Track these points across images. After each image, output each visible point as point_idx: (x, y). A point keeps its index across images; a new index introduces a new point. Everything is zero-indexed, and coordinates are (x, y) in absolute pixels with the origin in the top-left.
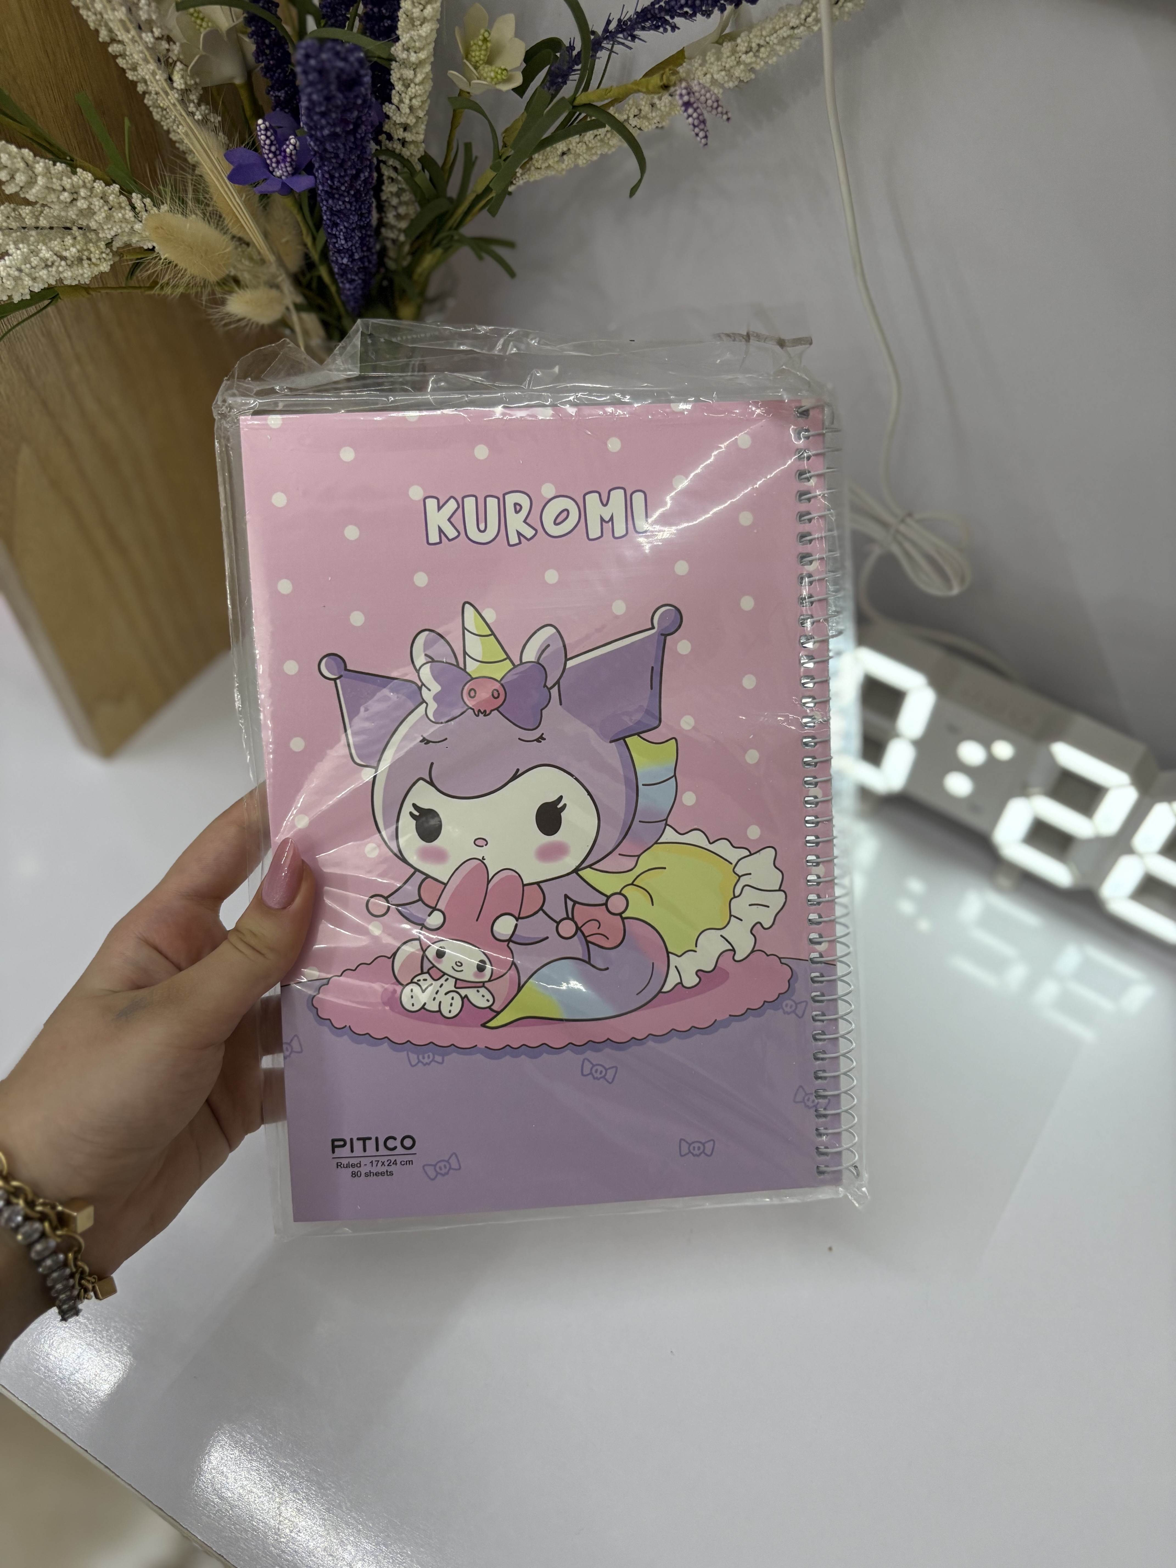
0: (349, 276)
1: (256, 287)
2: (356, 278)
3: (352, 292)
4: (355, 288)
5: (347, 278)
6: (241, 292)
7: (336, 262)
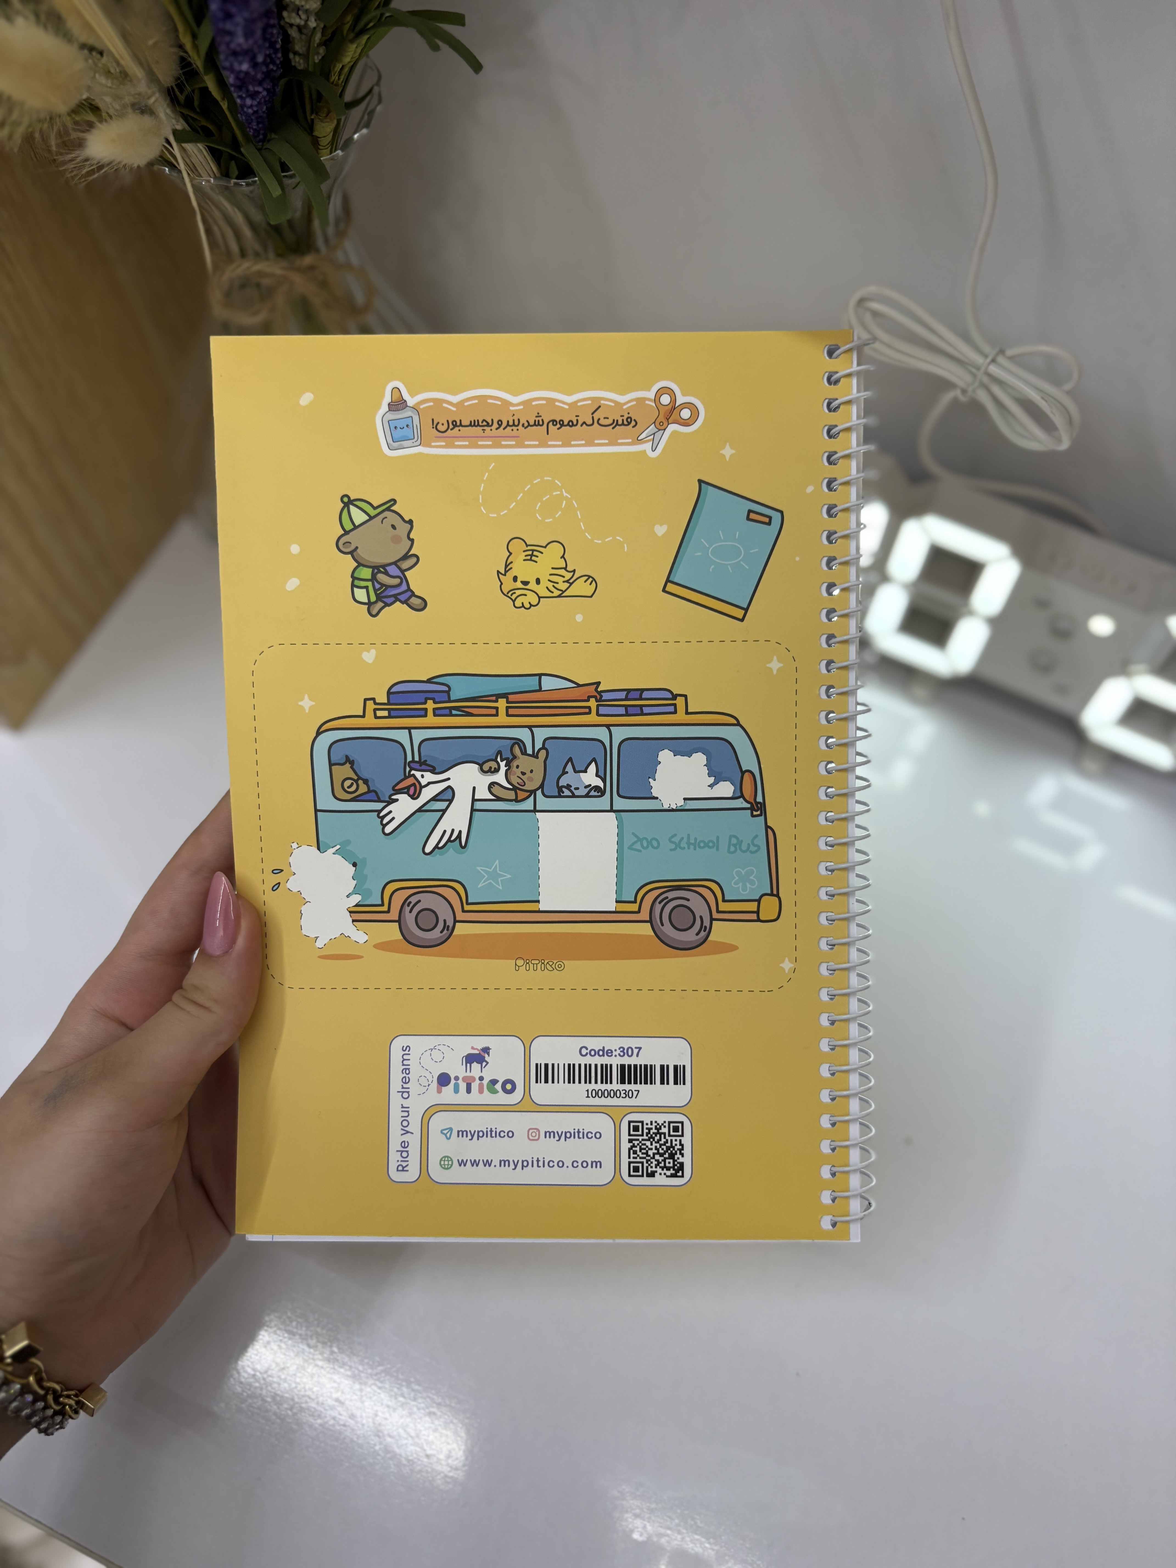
1: (121, 115)
7: (231, 70)
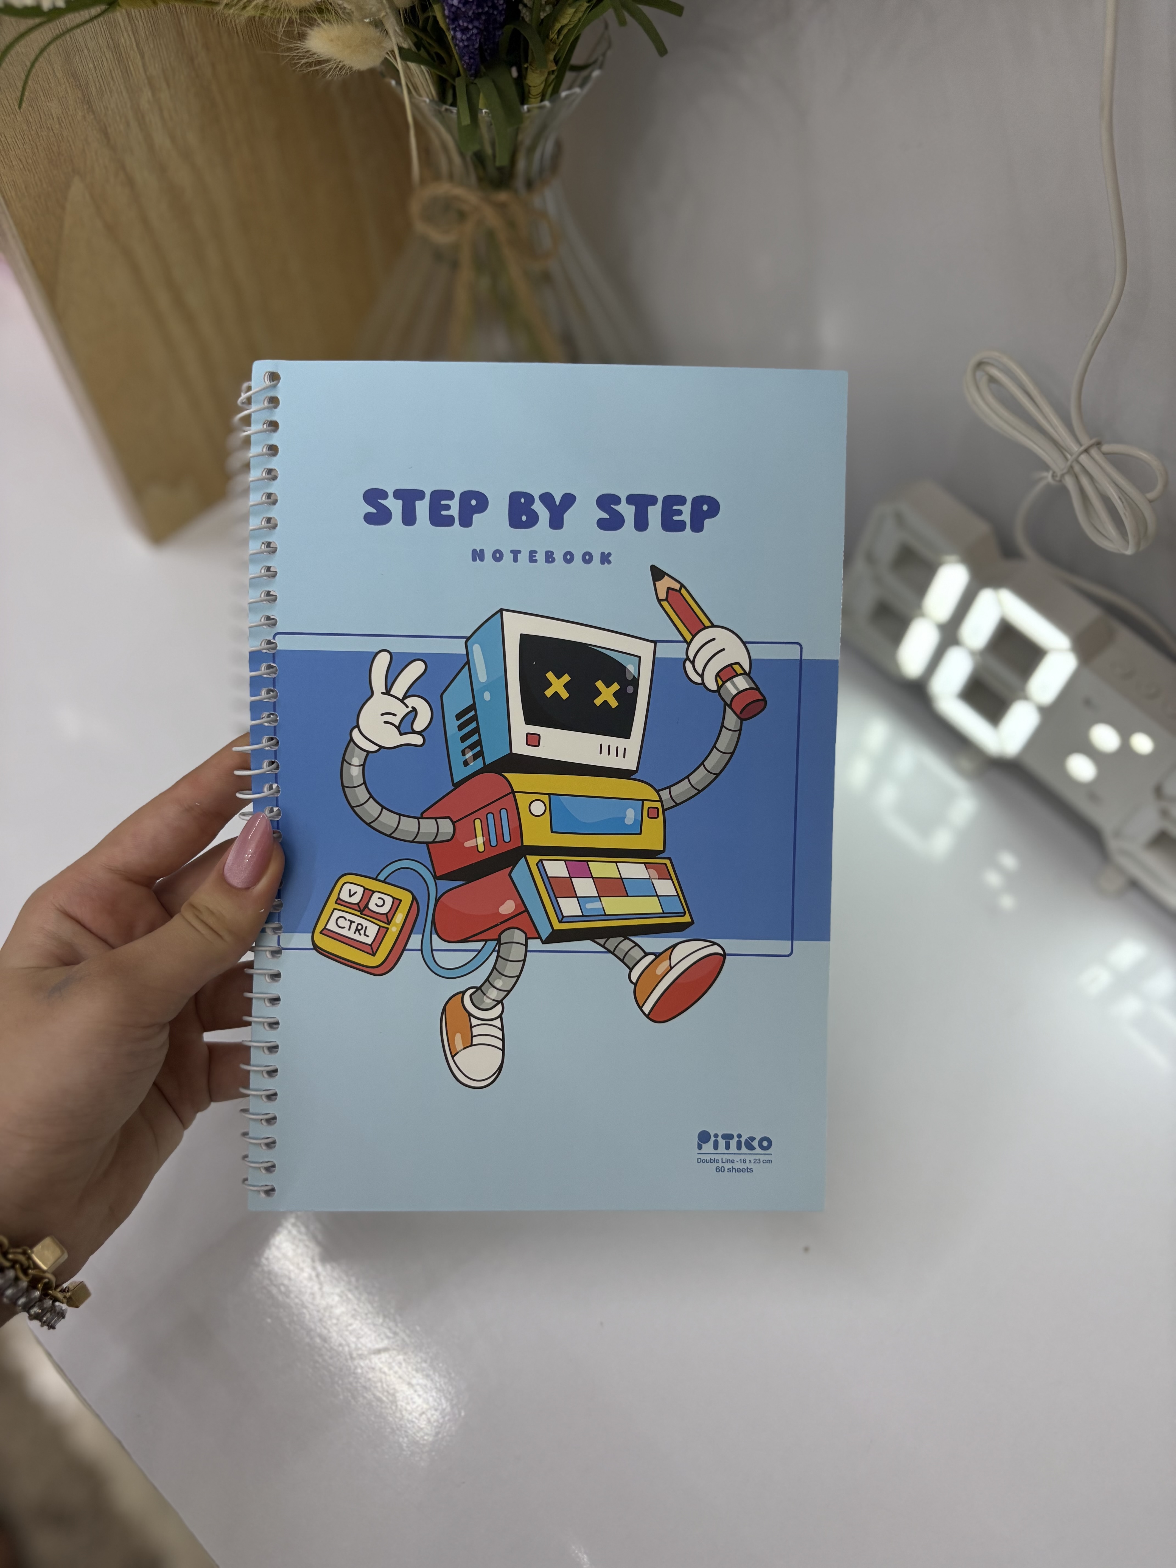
0: (461, 22)
2: (470, 26)
3: (466, 43)
4: (468, 39)
5: (459, 25)
6: (325, 26)
